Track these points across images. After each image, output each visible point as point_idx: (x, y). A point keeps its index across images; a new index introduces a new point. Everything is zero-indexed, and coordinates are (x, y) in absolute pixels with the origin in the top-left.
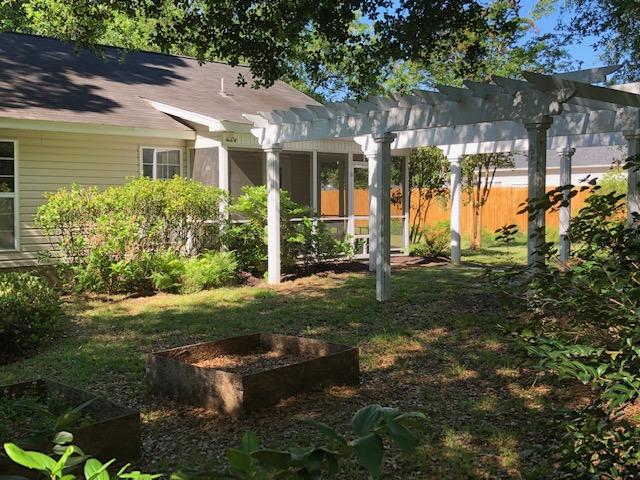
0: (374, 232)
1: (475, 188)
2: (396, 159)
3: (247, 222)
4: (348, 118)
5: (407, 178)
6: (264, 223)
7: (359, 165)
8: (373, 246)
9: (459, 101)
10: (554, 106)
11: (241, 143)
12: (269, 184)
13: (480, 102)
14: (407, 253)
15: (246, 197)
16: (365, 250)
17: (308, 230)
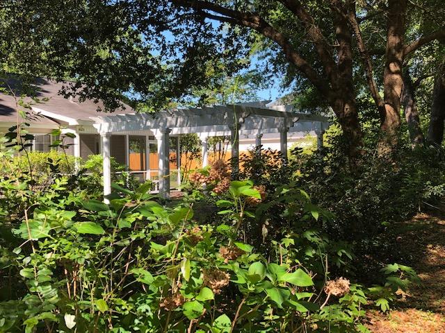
0: (161, 179)
1: (218, 153)
2: (172, 138)
3: (91, 174)
4: (146, 121)
5: (179, 148)
6: (101, 175)
7: (152, 142)
8: (161, 186)
9: (201, 115)
10: (241, 120)
11: (87, 131)
12: (104, 154)
13: (210, 116)
14: (179, 190)
15: (91, 161)
16: (156, 189)
17: (124, 178)
